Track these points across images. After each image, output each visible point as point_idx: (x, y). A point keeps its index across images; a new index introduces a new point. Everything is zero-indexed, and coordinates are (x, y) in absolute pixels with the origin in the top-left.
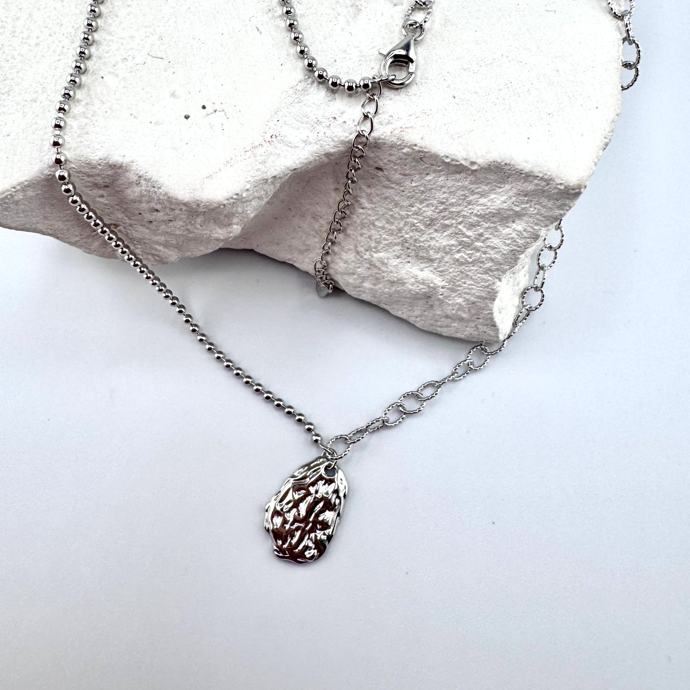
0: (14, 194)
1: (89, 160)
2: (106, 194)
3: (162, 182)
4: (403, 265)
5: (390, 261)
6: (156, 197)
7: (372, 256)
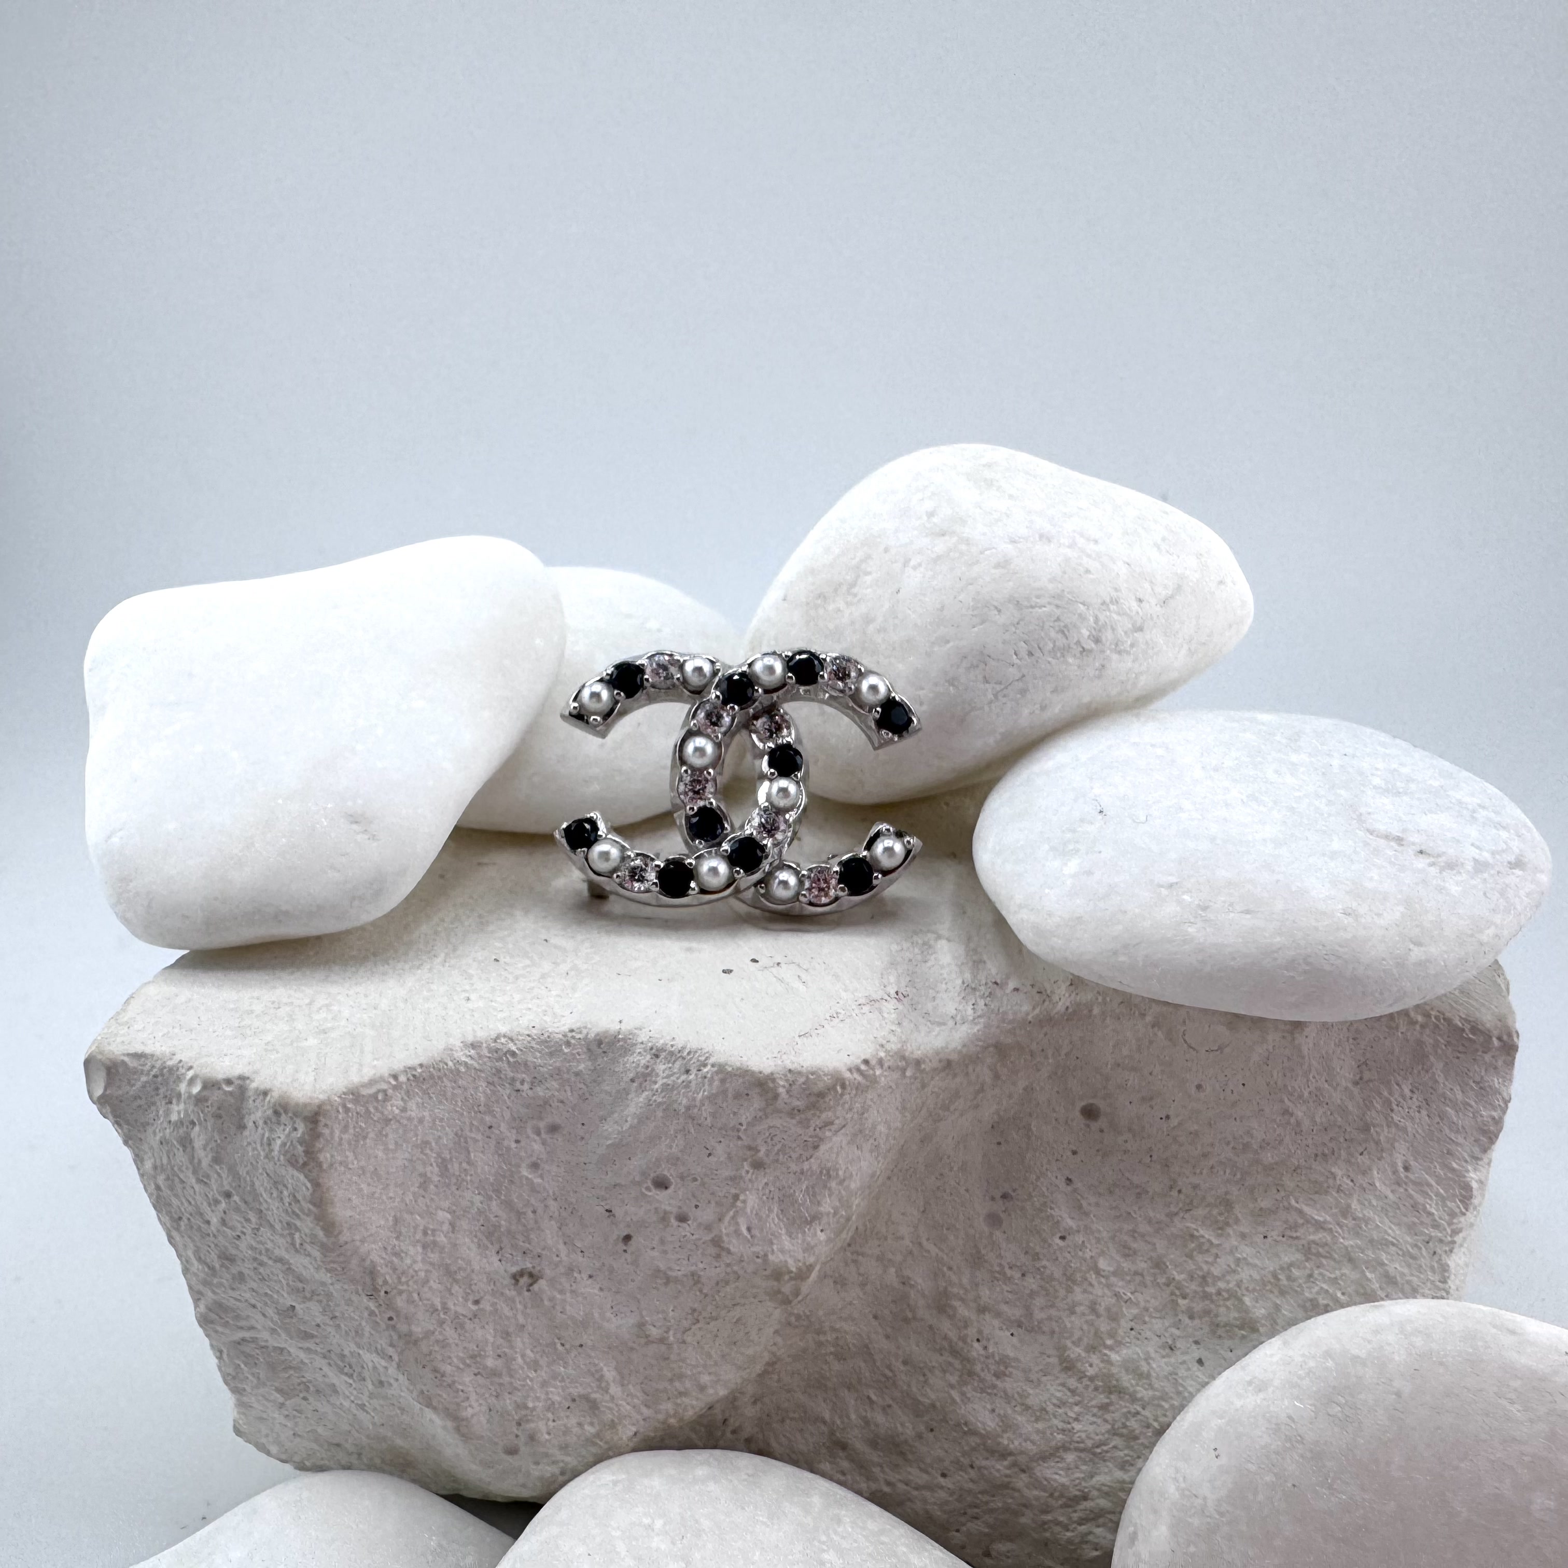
1: (546, 1036)
2: (544, 1156)
3: (710, 1048)
4: (1189, 1369)
5: (1154, 1366)
6: (685, 1101)
7: (1110, 1363)
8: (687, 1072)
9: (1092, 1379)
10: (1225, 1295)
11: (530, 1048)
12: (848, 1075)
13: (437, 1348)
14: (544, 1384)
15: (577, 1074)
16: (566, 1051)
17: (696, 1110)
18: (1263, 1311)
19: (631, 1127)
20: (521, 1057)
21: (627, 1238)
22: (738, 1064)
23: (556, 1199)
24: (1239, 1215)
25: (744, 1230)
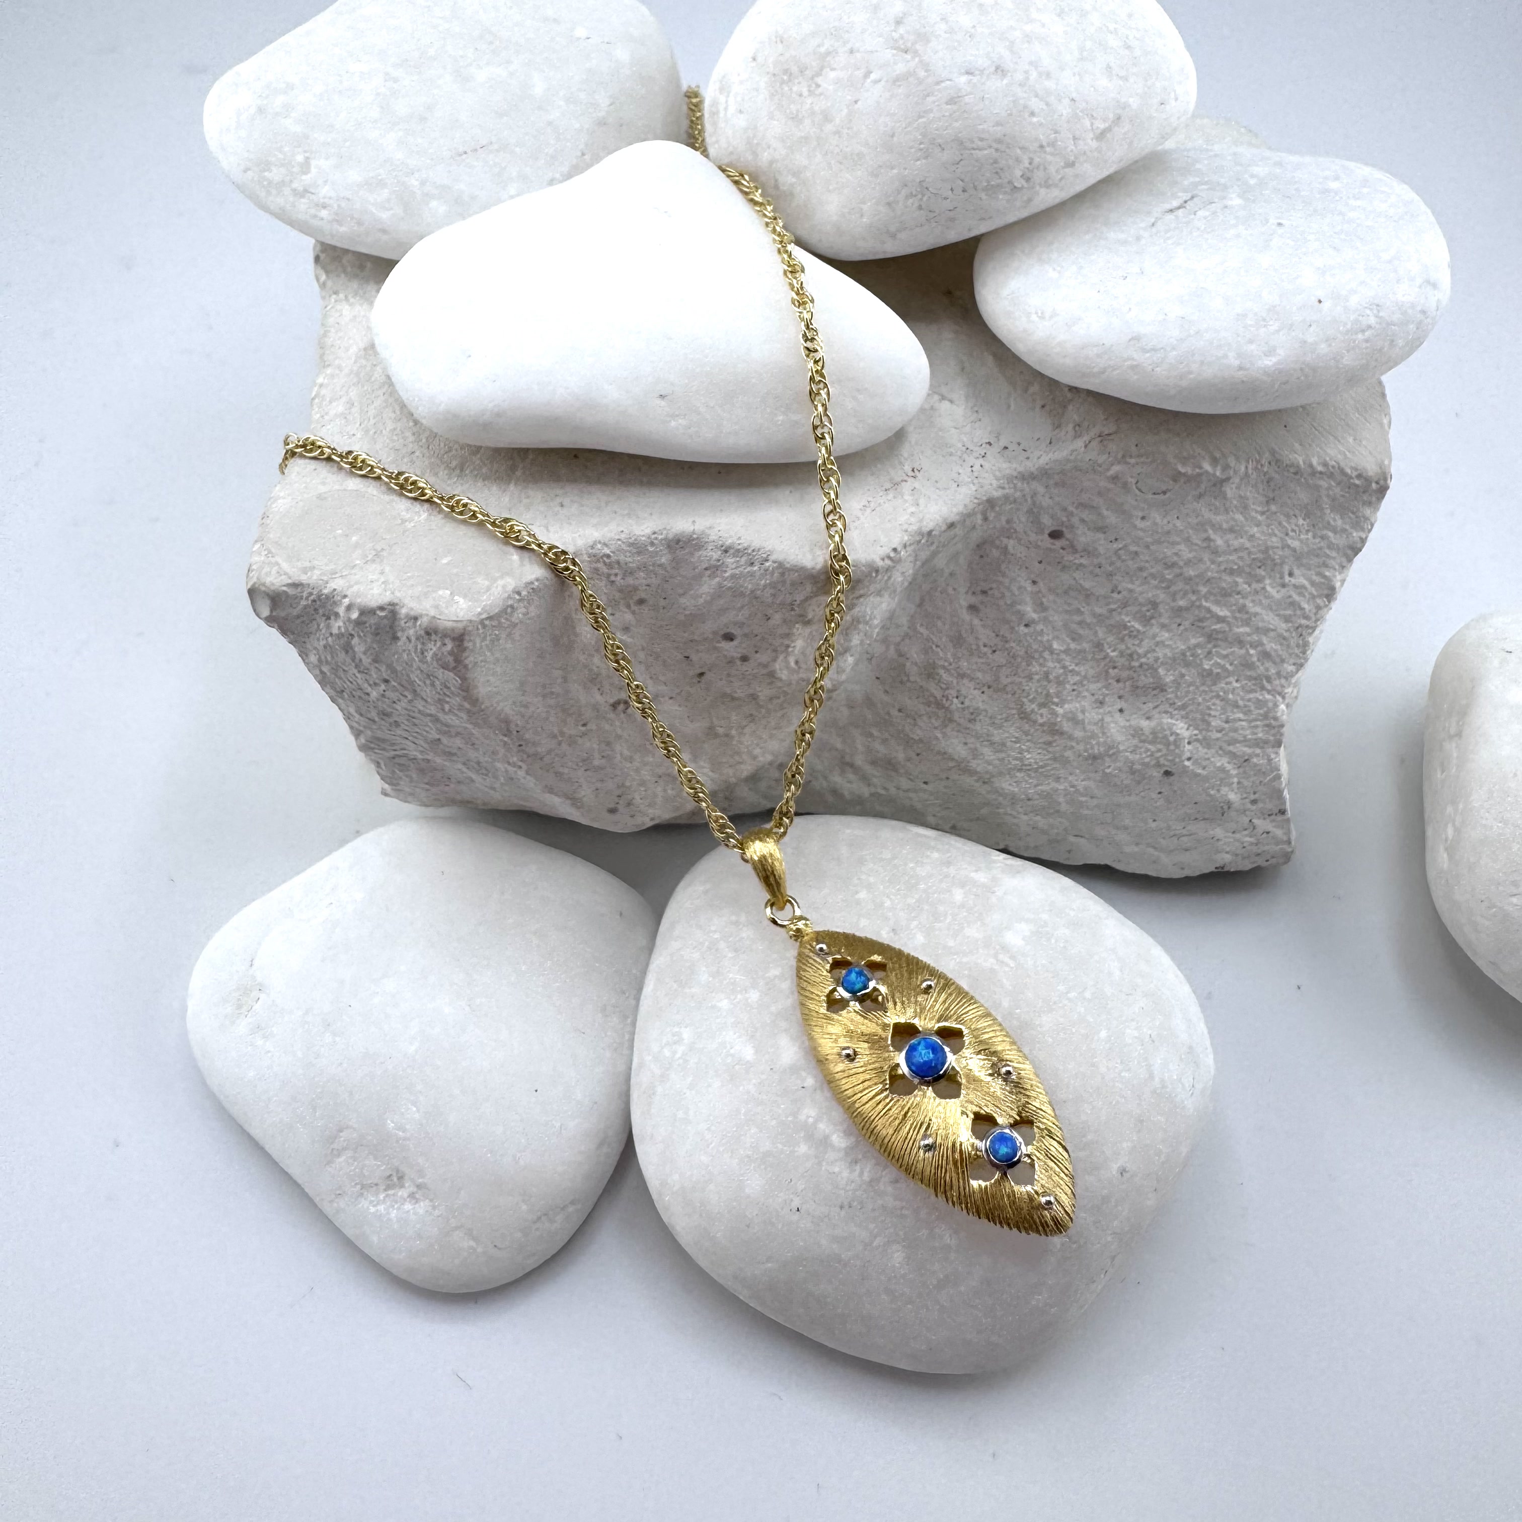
0: (516, 605)
1: (632, 538)
2: (634, 622)
3: (770, 547)
4: (1112, 716)
5: (1087, 714)
6: (750, 586)
7: (1055, 714)
8: (752, 563)
9: (1042, 725)
10: (1145, 667)
11: (620, 550)
12: (880, 563)
13: (557, 759)
14: (637, 771)
15: (660, 565)
16: (651, 549)
17: (759, 592)
18: (1172, 678)
19: (706, 601)
20: (614, 558)
21: (702, 674)
22: (794, 562)
23: (643, 649)
24: (1162, 611)
25: (793, 664)
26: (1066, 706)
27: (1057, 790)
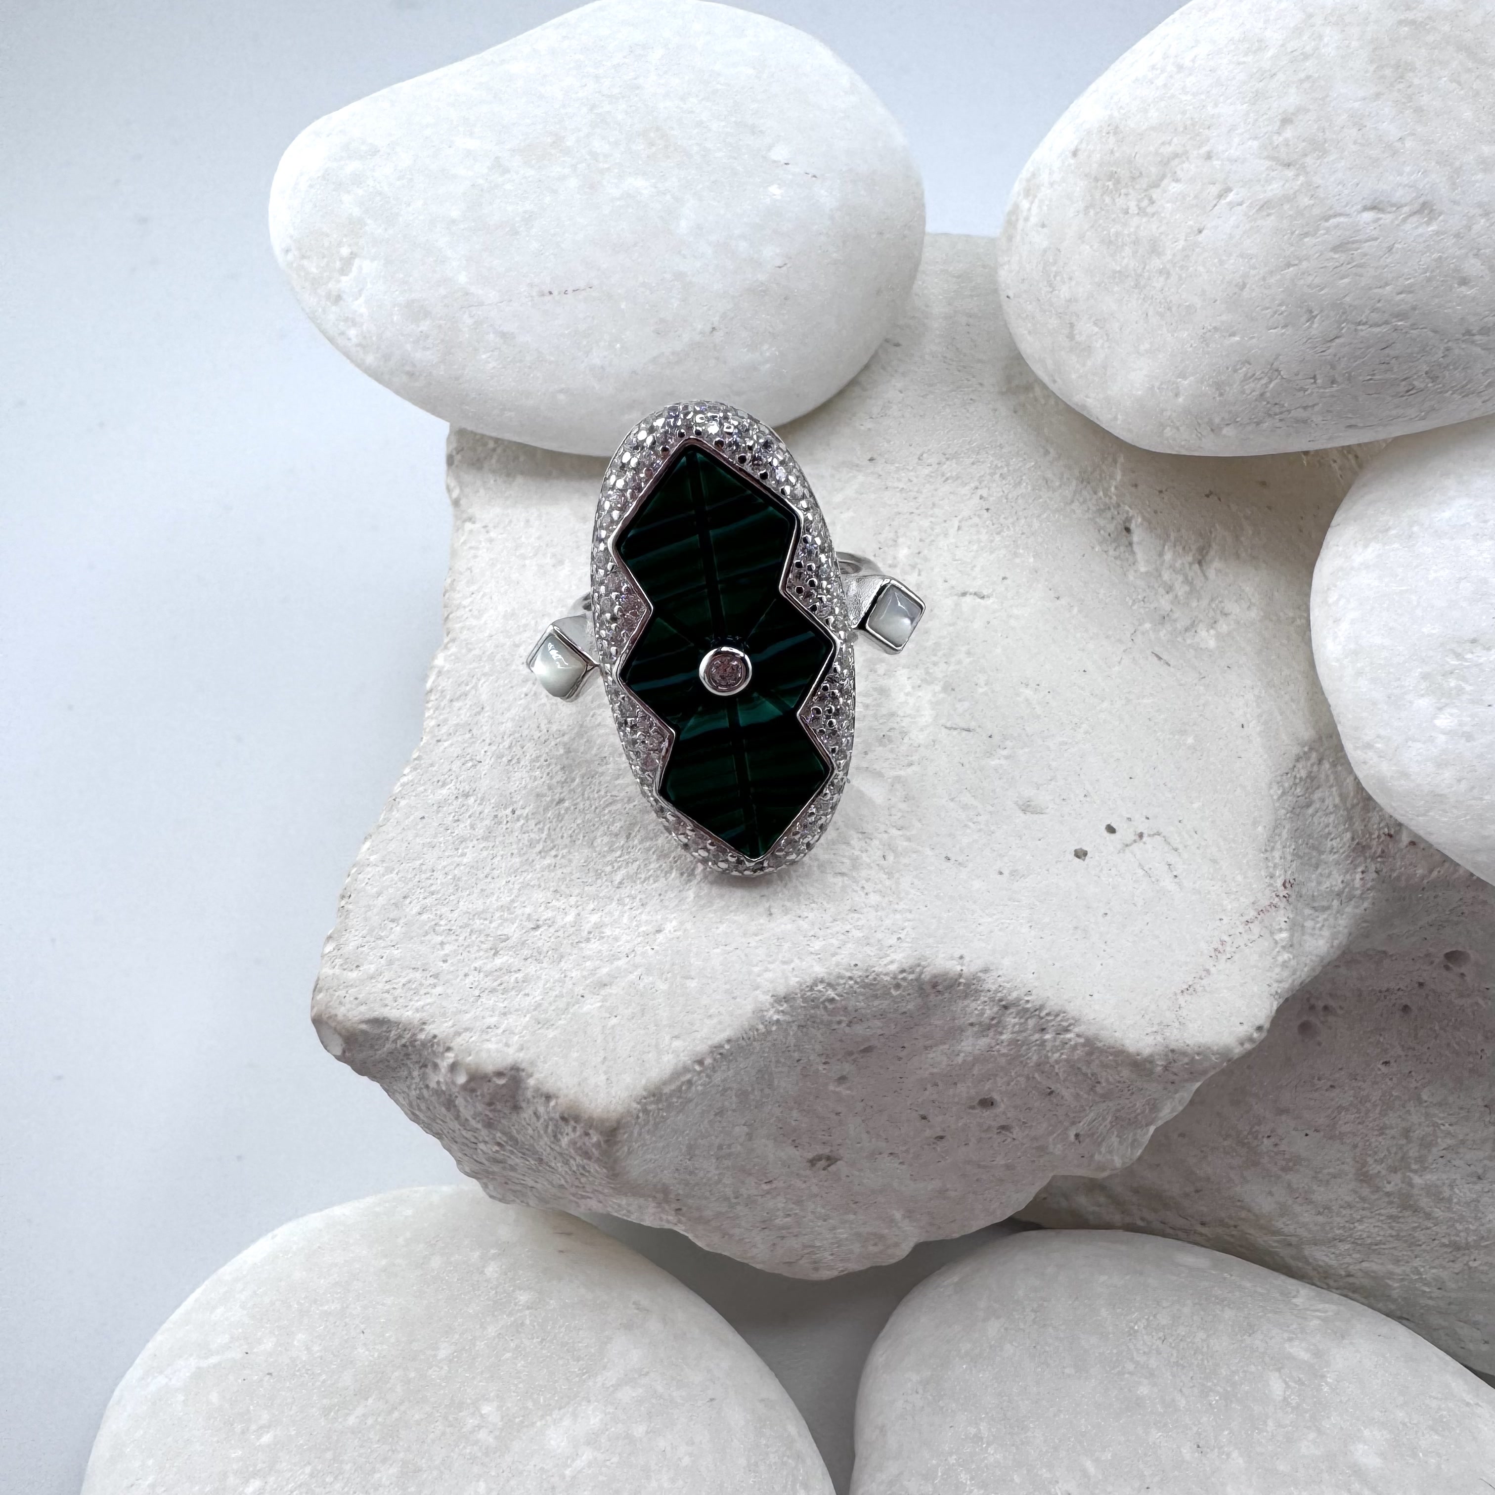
1: (871, 977)
2: (853, 1072)
3: (1076, 1013)
7: (1411, 1185)
8: (1043, 1030)
9: (1388, 1194)
11: (852, 992)
12: (1238, 1048)
14: (833, 1228)
15: (904, 1013)
16: (895, 992)
17: (1047, 1066)
19: (965, 1062)
20: (840, 1002)
21: (940, 1137)
23: (862, 1101)
25: (1072, 1138)
26: (1430, 1177)
27: (1392, 1273)
